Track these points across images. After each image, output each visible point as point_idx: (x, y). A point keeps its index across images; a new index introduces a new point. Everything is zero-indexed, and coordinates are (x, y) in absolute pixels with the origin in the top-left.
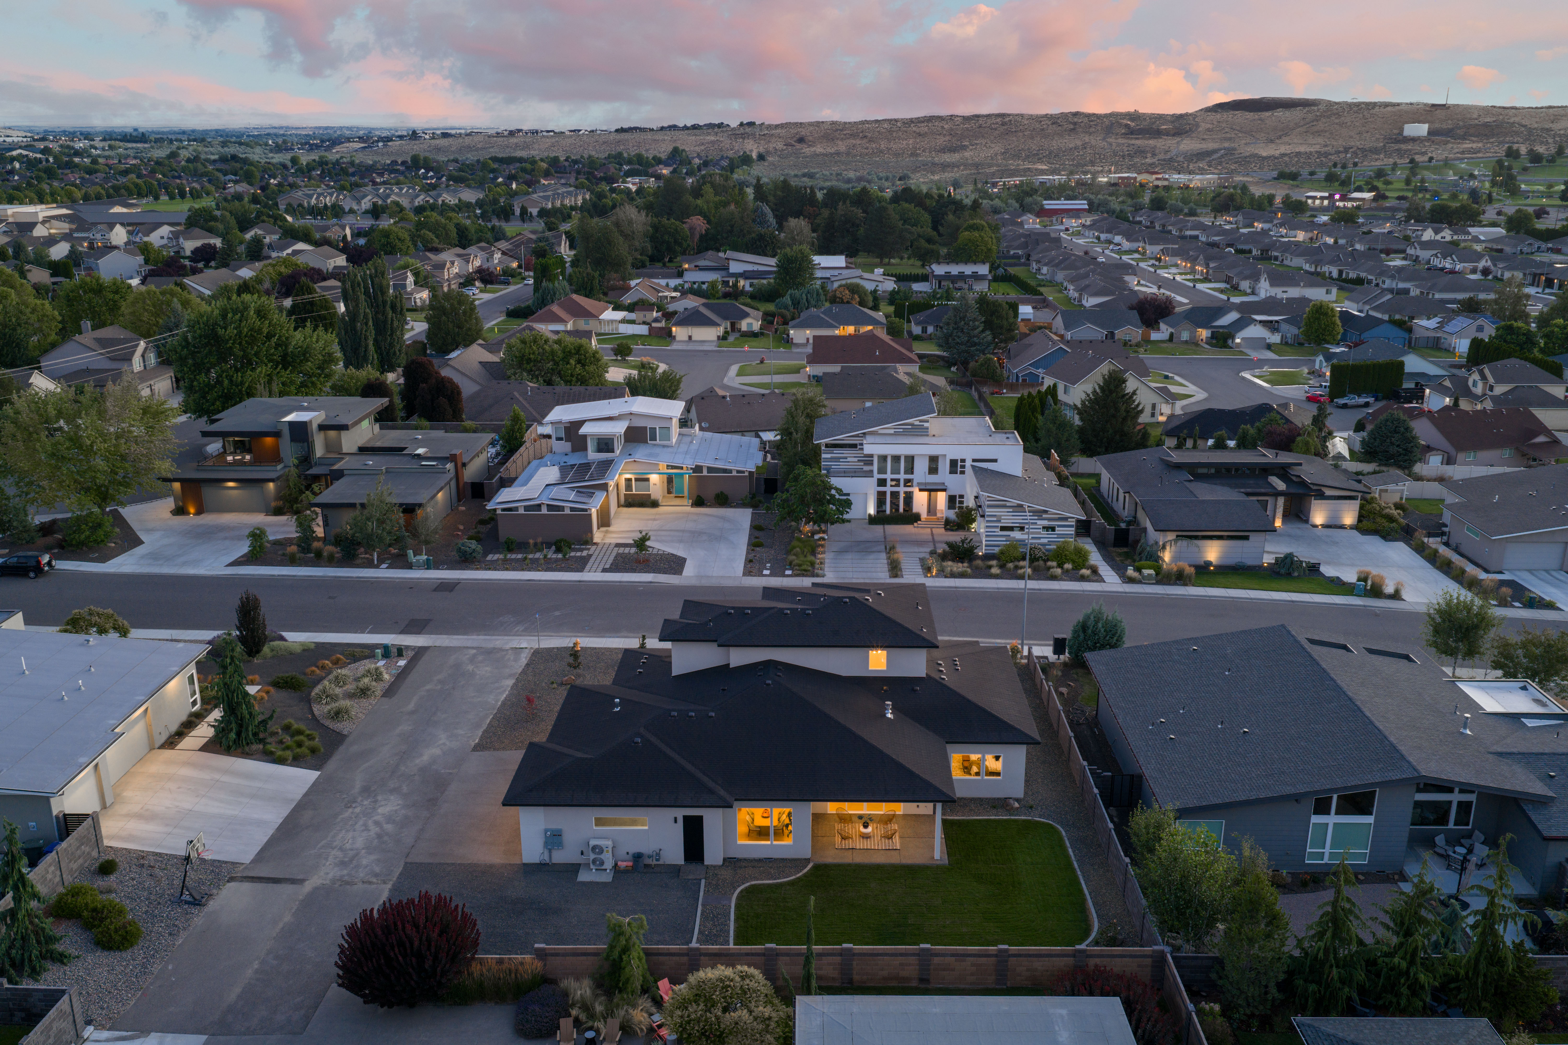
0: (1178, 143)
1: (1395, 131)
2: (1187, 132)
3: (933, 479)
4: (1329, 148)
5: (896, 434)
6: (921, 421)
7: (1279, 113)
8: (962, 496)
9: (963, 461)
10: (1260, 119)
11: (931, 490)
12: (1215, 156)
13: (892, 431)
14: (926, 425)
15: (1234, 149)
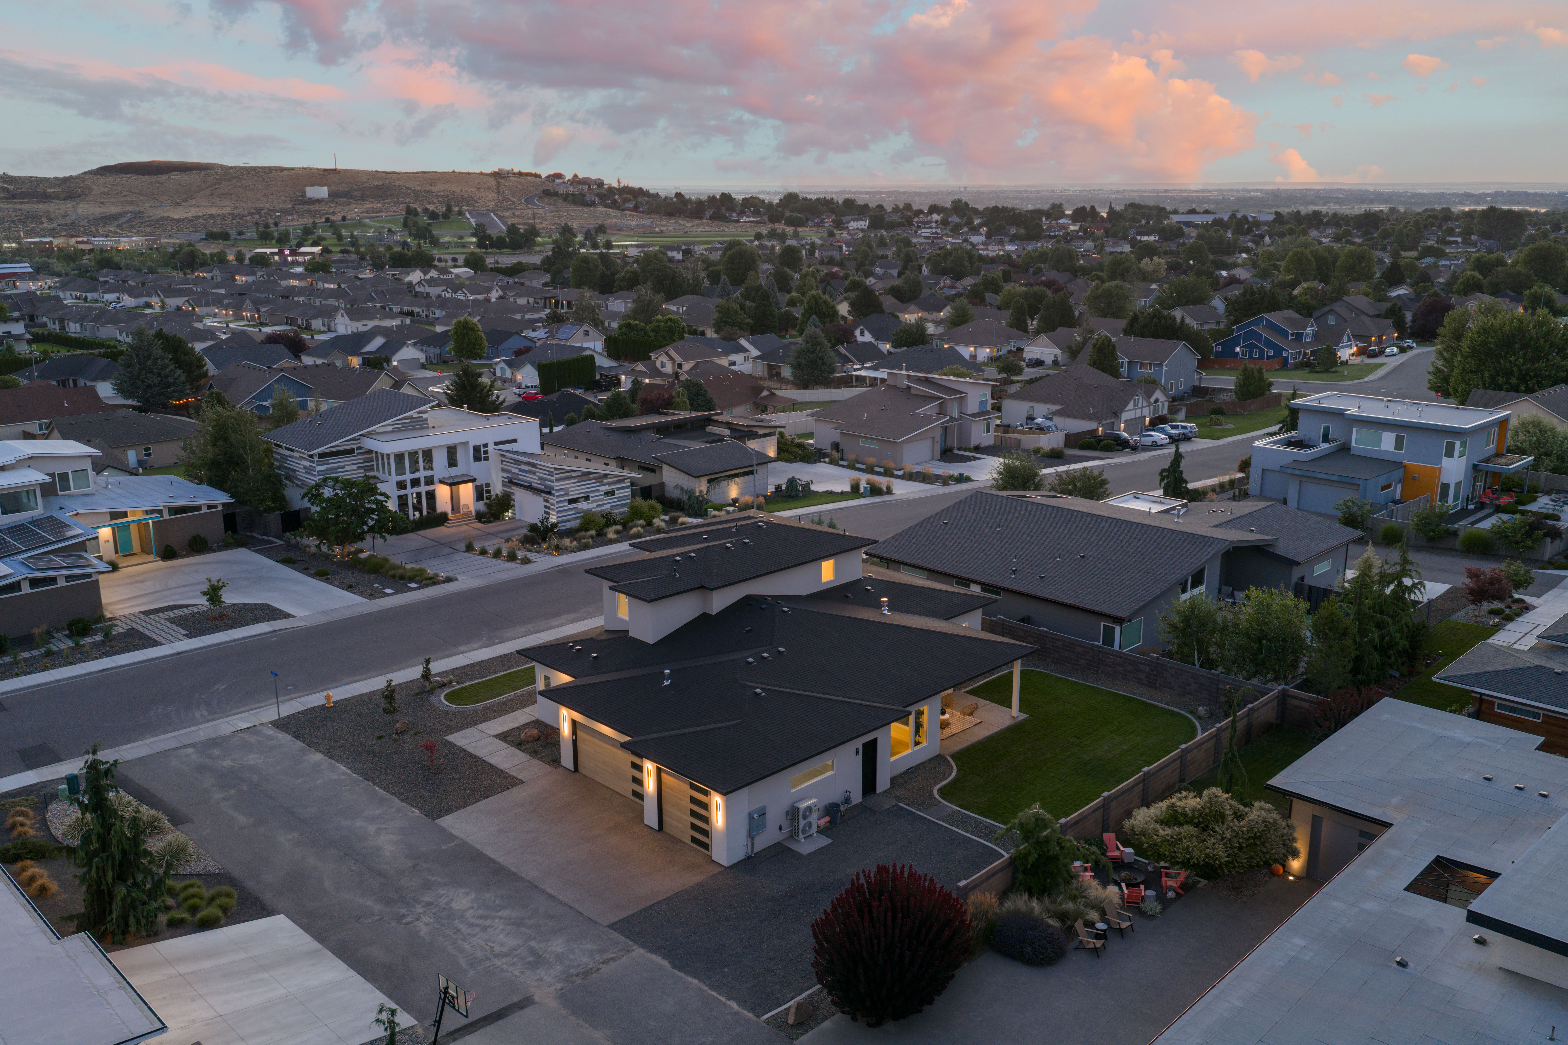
0: (73, 206)
1: (298, 194)
2: (80, 196)
3: (454, 471)
4: (241, 210)
5: (395, 431)
6: (419, 413)
7: (175, 176)
8: (488, 485)
9: (486, 445)
10: (158, 182)
11: (453, 484)
12: (123, 220)
13: (390, 428)
14: (425, 416)
15: (142, 213)
